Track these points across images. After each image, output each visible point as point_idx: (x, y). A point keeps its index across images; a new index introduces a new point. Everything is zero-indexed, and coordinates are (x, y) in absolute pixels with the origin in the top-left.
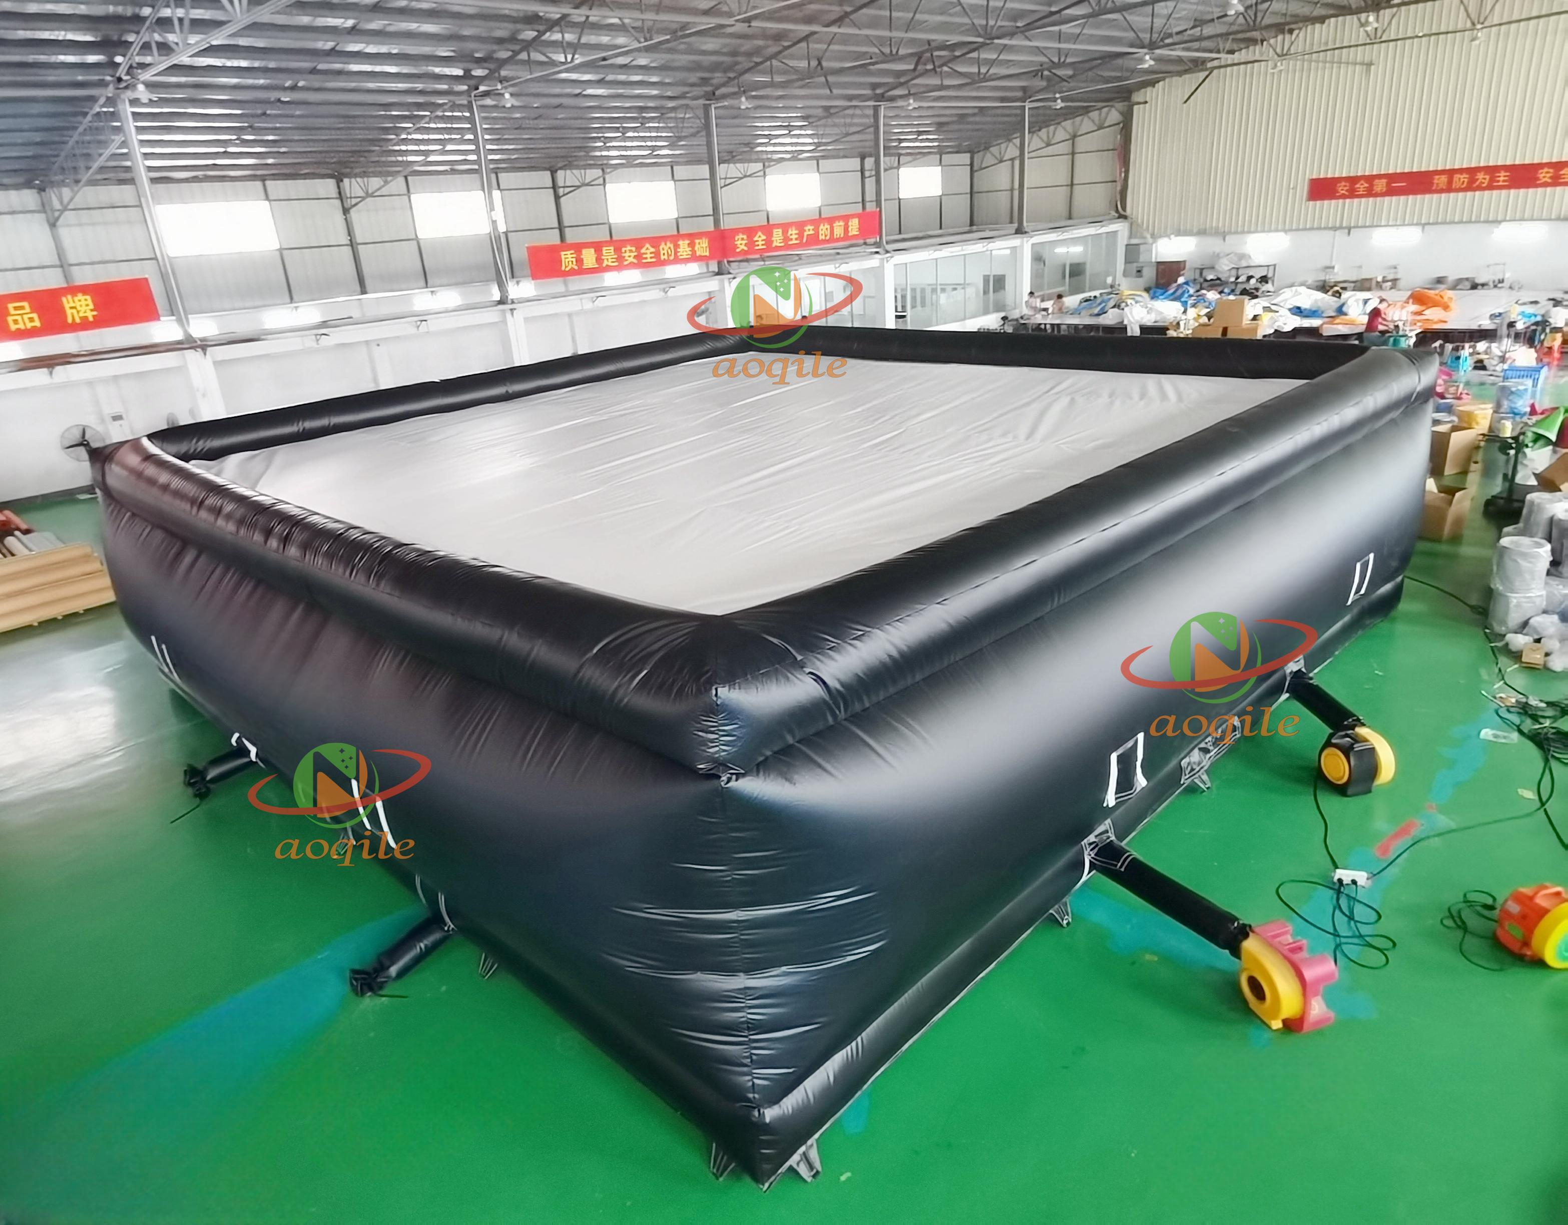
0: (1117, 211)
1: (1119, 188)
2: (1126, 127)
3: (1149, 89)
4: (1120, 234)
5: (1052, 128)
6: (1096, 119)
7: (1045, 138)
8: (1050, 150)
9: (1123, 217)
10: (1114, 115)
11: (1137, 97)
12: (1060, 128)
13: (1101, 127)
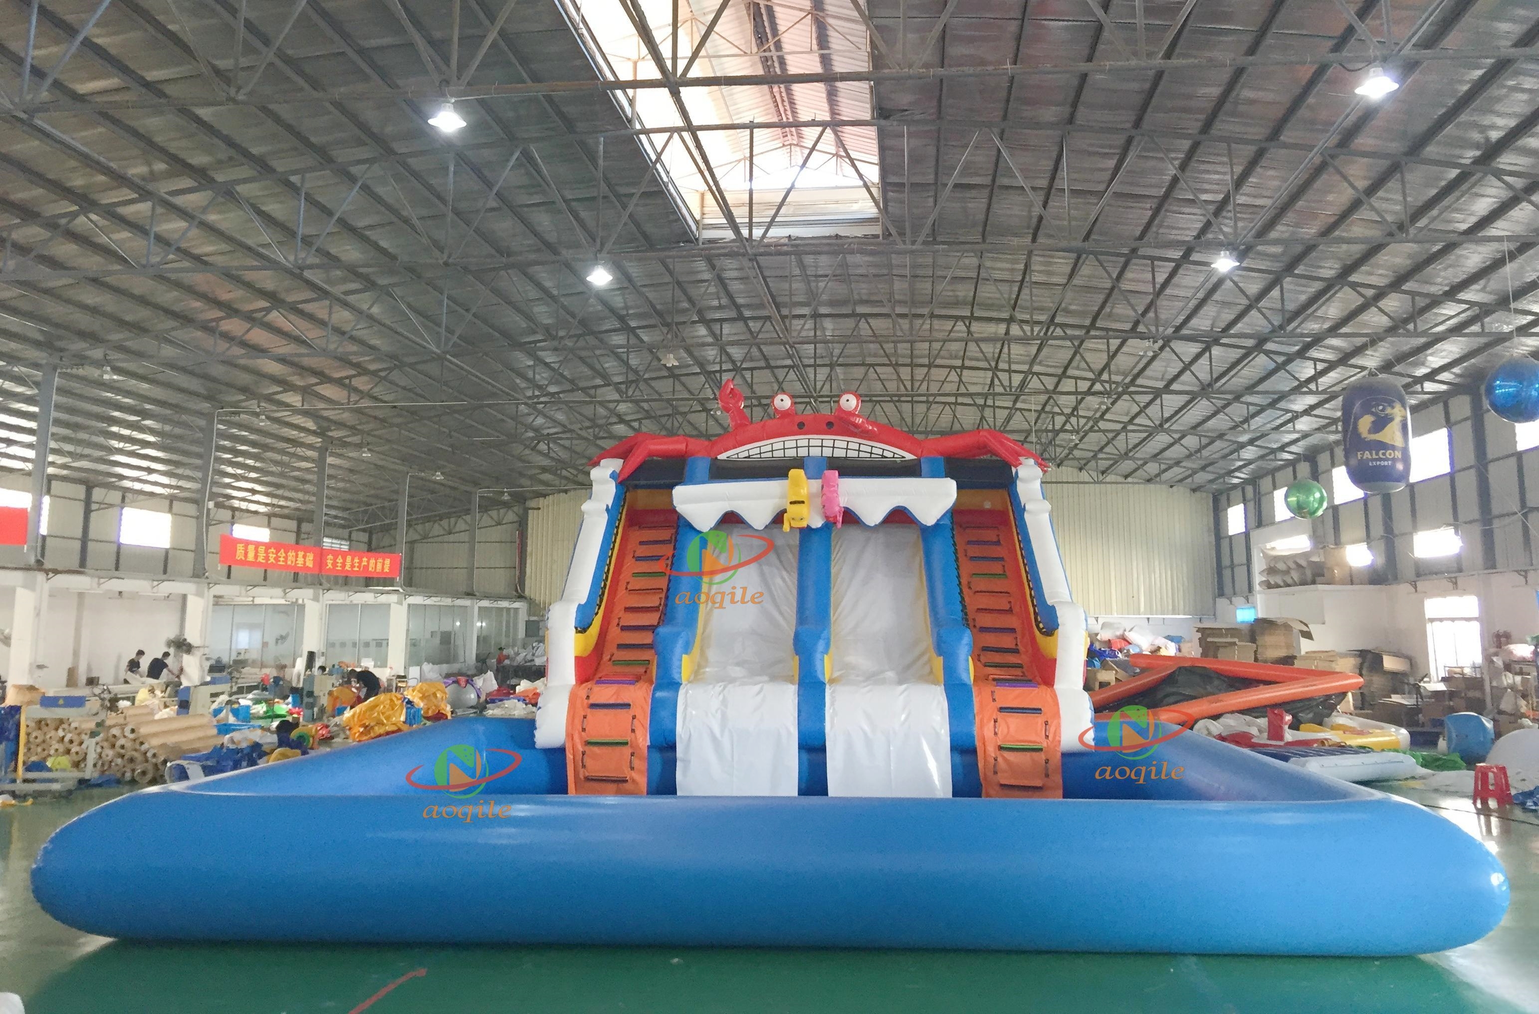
0: (517, 591)
1: (517, 573)
2: (522, 525)
3: (541, 499)
4: (520, 611)
5: (453, 520)
6: (495, 517)
7: (447, 527)
8: (451, 538)
9: (521, 597)
10: (511, 516)
11: (532, 504)
12: (460, 521)
13: (499, 523)
